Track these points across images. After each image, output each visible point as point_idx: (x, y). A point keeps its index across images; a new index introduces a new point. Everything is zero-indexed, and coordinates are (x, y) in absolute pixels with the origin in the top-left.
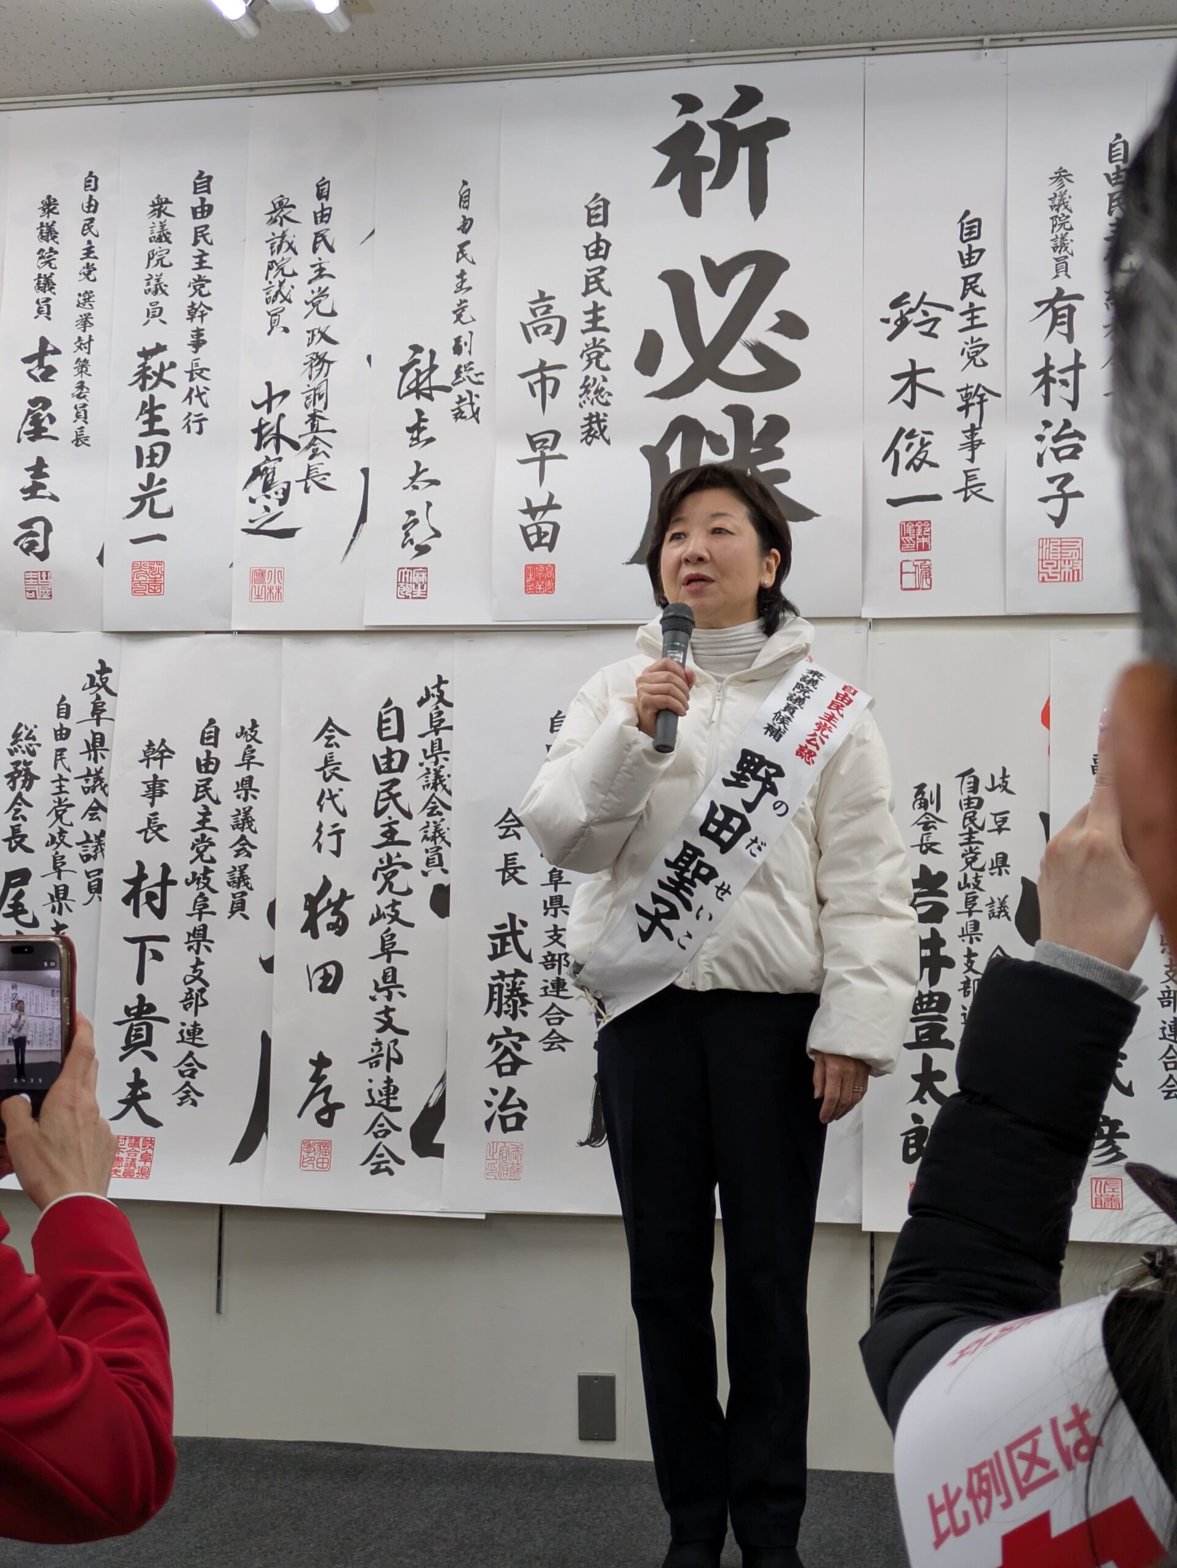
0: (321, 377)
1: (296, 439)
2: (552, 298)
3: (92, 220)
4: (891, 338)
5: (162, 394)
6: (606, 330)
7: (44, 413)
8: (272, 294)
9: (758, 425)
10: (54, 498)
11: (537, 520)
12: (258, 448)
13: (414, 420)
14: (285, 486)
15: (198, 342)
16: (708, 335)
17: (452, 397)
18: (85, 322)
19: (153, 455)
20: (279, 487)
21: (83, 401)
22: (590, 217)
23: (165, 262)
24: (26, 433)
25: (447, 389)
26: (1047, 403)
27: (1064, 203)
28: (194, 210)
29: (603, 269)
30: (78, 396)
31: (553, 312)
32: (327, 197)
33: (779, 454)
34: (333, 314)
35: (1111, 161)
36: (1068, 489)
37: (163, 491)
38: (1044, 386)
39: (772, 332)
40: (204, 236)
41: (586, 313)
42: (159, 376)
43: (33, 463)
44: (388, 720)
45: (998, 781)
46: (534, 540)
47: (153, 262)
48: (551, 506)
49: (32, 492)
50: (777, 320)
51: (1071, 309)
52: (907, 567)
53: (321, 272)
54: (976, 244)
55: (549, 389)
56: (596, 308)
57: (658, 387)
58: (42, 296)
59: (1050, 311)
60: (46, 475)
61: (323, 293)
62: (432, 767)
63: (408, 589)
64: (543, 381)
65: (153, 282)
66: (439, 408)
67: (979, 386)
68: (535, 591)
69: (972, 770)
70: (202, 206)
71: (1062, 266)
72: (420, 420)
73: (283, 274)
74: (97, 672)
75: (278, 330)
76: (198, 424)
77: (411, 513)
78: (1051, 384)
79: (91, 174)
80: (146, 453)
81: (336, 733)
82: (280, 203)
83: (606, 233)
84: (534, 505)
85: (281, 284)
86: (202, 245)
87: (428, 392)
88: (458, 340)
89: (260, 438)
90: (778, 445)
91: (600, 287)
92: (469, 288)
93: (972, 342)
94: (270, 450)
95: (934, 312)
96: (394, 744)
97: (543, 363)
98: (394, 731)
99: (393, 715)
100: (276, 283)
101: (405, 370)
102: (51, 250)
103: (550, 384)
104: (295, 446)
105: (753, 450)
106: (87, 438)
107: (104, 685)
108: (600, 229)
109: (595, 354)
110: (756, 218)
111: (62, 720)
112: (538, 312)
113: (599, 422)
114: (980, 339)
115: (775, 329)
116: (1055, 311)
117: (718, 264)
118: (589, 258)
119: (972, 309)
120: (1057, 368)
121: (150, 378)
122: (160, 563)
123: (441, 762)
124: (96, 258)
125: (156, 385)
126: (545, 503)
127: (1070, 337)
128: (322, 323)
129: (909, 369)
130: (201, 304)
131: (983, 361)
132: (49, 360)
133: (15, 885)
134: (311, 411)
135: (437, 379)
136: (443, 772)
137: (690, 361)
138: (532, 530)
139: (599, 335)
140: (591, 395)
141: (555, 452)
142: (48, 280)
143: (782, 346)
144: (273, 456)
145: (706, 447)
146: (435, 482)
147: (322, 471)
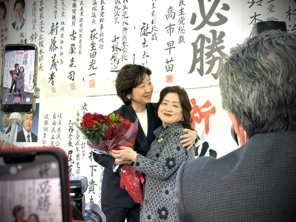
0: (125, 33)
1: (120, 48)
2: (172, 8)
3: (82, 1)
4: (250, 7)
6: (184, 14)
7: (74, 47)
8: (116, 14)
9: (218, 34)
10: (75, 66)
11: (169, 64)
12: (113, 51)
13: (143, 41)
14: (118, 60)
15: (102, 28)
16: (207, 12)
17: (151, 35)
18: (81, 25)
19: (93, 55)
20: (117, 60)
21: (81, 44)
23: (96, 9)
24: (70, 52)
25: (150, 33)
26: (290, 20)
31: (173, 11)
33: (222, 42)
34: (128, 17)
37: (95, 63)
38: (289, 16)
39: (221, 10)
40: (103, 2)
41: (180, 10)
42: (94, 36)
43: (71, 59)
46: (168, 69)
47: (93, 9)
48: (172, 60)
49: (71, 65)
53: (125, 7)
55: (171, 31)
56: (182, 9)
57: (195, 28)
58: (73, 20)
60: (74, 61)
61: (126, 13)
65: (93, 14)
66: (149, 37)
67: (272, 17)
72: (145, 41)
73: (118, 9)
74: (84, 105)
75: (117, 23)
76: (102, 47)
77: (143, 64)
78: (291, 15)
80: (92, 54)
84: (168, 61)
85: (117, 11)
86: (103, 4)
87: (146, 34)
88: (152, 20)
89: (114, 49)
90: (222, 39)
91: (183, 3)
92: (155, 7)
93: (270, 6)
94: (115, 52)
97: (170, 24)
100: (116, 11)
101: (142, 29)
102: (75, 9)
103: (172, 29)
104: (120, 50)
105: (217, 41)
106: (81, 52)
107: (85, 109)
109: (182, 21)
111: (78, 117)
112: (169, 12)
113: (182, 38)
114: (272, 5)
115: (222, 9)
120: (292, 10)
121: (93, 37)
122: (94, 80)
124: (83, 10)
125: (94, 39)
126: (170, 60)
128: (125, 20)
129: (254, 15)
130: (102, 18)
131: (273, 10)
132: (75, 35)
133: (70, 154)
134: (123, 41)
135: (149, 31)
137: (202, 20)
138: (168, 67)
139: (182, 16)
140: (181, 31)
141: (173, 46)
142: (74, 16)
143: (224, 13)
144: (116, 53)
145: (206, 42)
146: (148, 56)
147: (125, 55)
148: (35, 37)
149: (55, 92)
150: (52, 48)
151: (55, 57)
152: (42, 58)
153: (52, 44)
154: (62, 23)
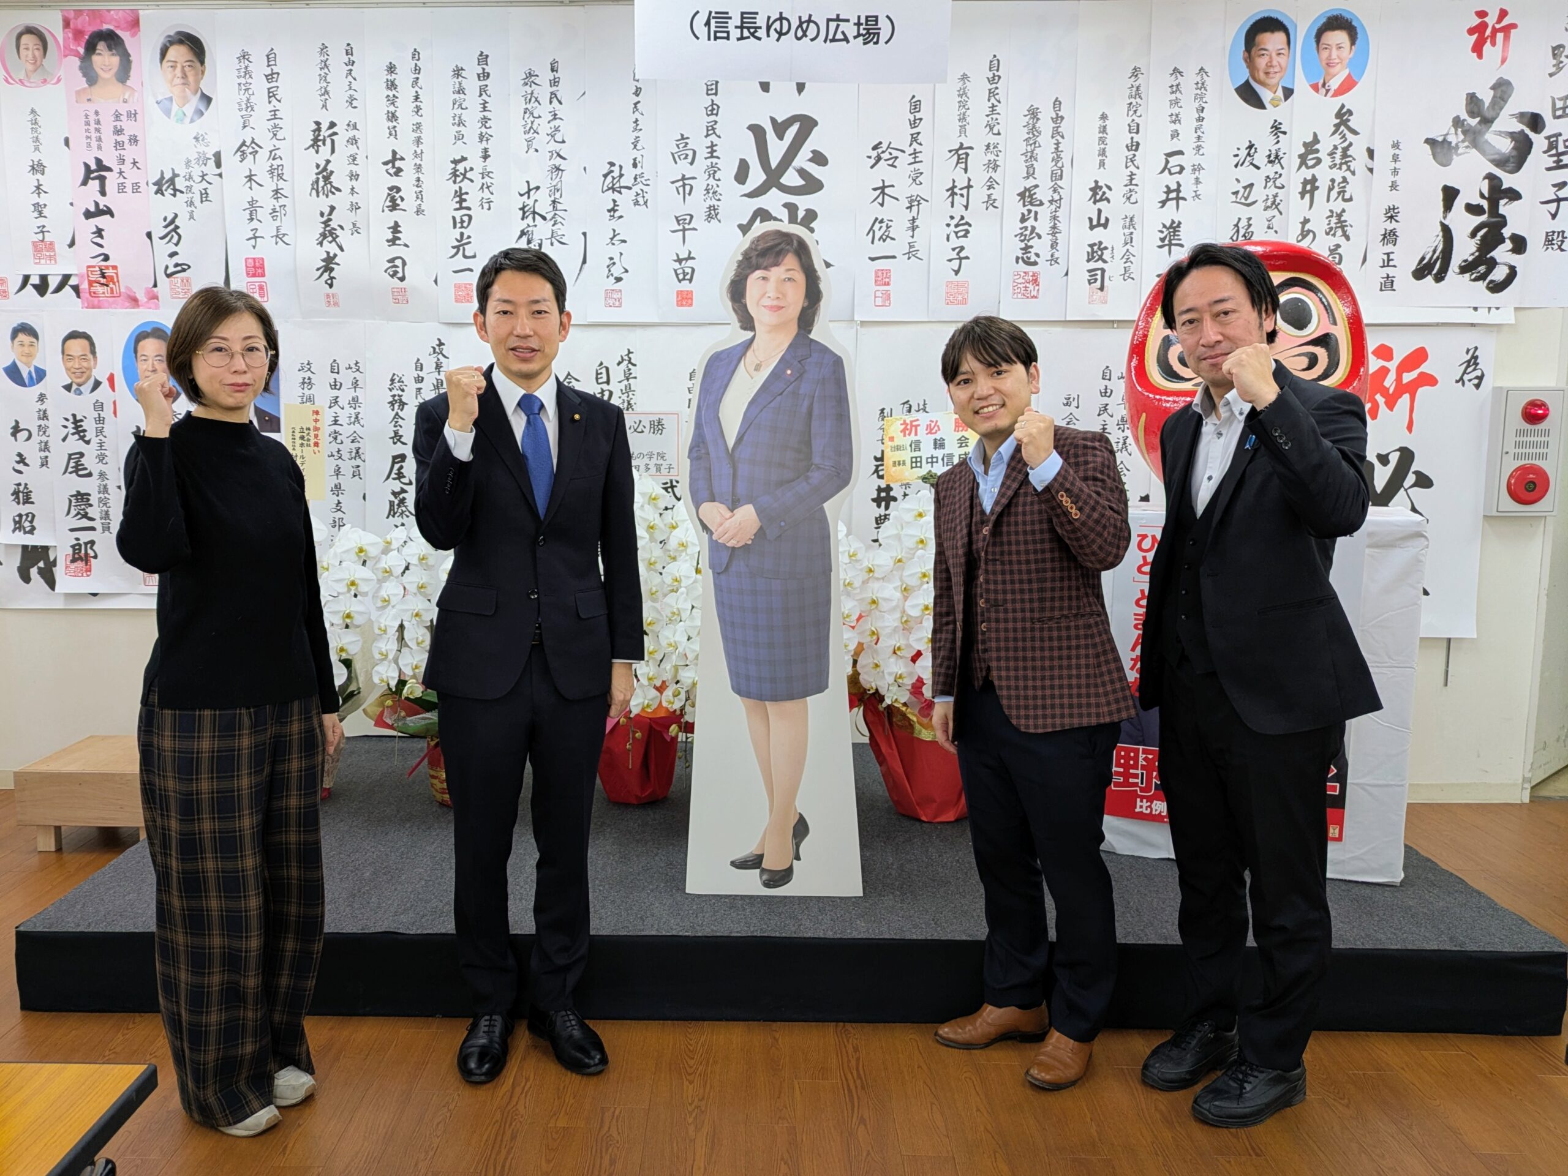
0: (558, 179)
1: (543, 214)
2: (688, 138)
3: (417, 79)
4: (872, 167)
5: (466, 186)
6: (718, 158)
7: (397, 196)
8: (528, 128)
9: (801, 214)
10: (406, 246)
11: (682, 265)
12: (523, 219)
13: (611, 206)
15: (486, 156)
16: (774, 163)
17: (633, 192)
19: (462, 222)
21: (420, 189)
22: (708, 90)
24: (388, 207)
25: (630, 188)
26: (952, 206)
27: (965, 94)
28: (479, 75)
29: (716, 122)
30: (417, 186)
31: (689, 147)
32: (557, 71)
34: (563, 142)
35: (990, 70)
36: (962, 254)
37: (469, 243)
38: (951, 197)
39: (809, 162)
40: (485, 91)
41: (707, 148)
42: (464, 175)
43: (392, 224)
44: (601, 373)
45: (922, 407)
46: (681, 277)
47: (456, 106)
48: (690, 258)
49: (393, 241)
50: (812, 155)
51: (967, 154)
52: (878, 294)
53: (555, 117)
54: (918, 116)
55: (687, 191)
56: (713, 145)
57: (746, 191)
58: (391, 124)
59: (956, 156)
60: (400, 232)
61: (557, 129)
63: (611, 302)
64: (684, 185)
65: (457, 119)
66: (625, 199)
67: (917, 195)
68: (682, 305)
69: (908, 402)
70: (484, 73)
72: (615, 205)
73: (533, 117)
74: (437, 345)
75: (532, 151)
76: (488, 204)
77: (611, 259)
78: (955, 196)
79: (415, 50)
80: (458, 220)
82: (530, 73)
83: (717, 100)
84: (681, 257)
85: (532, 123)
86: (484, 97)
87: (618, 190)
88: (635, 160)
89: (524, 213)
90: (812, 225)
91: (715, 133)
92: (641, 130)
93: (915, 171)
94: (529, 220)
95: (895, 153)
96: (605, 387)
97: (683, 176)
98: (605, 379)
99: (604, 371)
100: (529, 122)
101: (605, 176)
102: (394, 95)
103: (688, 188)
104: (544, 218)
106: (423, 211)
107: (441, 353)
108: (713, 97)
109: (713, 172)
110: (799, 95)
111: (419, 372)
112: (681, 146)
113: (714, 210)
114: (919, 169)
115: (811, 160)
116: (959, 155)
117: (779, 121)
118: (708, 115)
119: (915, 152)
120: (959, 187)
121: (459, 176)
123: (629, 395)
124: (421, 102)
125: (462, 181)
126: (686, 256)
127: (966, 170)
128: (557, 147)
129: (881, 185)
130: (486, 133)
131: (920, 182)
132: (398, 164)
133: (398, 463)
134: (552, 199)
135: (624, 182)
136: (630, 401)
137: (764, 177)
138: (679, 271)
139: (714, 160)
140: (711, 195)
141: (691, 226)
142: (394, 114)
143: (814, 169)
144: (531, 224)
146: (624, 241)
147: (560, 233)
148: (251, 150)
149: (336, 304)
150: (320, 189)
151: (330, 214)
152: (283, 212)
153: (320, 176)
154: (348, 125)
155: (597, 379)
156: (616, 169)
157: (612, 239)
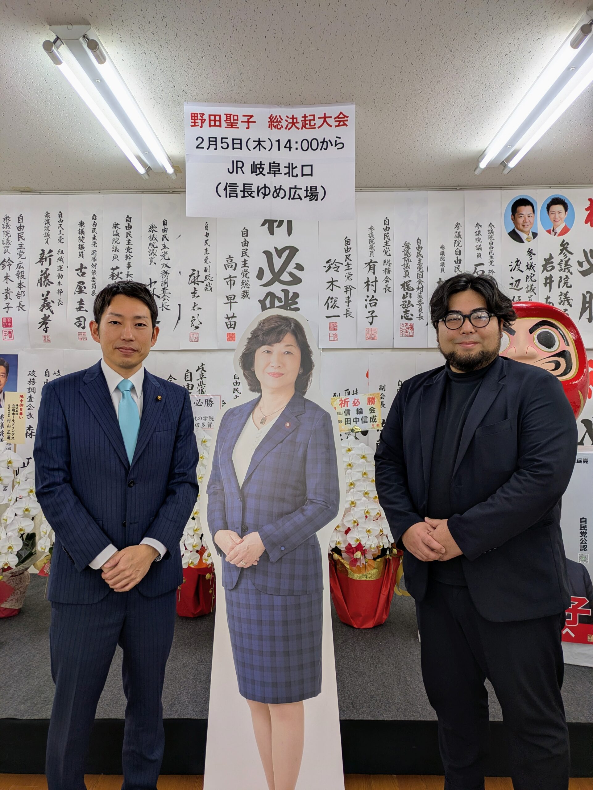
0: (166, 278)
1: (158, 295)
2: (233, 257)
3: (95, 229)
4: (326, 272)
6: (248, 267)
7: (83, 286)
8: (151, 253)
9: (291, 295)
10: (86, 311)
11: (230, 320)
13: (194, 291)
15: (129, 266)
16: (277, 270)
17: (204, 284)
18: (94, 259)
21: (94, 283)
22: (243, 234)
24: (77, 292)
25: (203, 282)
26: (368, 291)
27: (372, 236)
28: (126, 227)
29: (247, 250)
30: (93, 281)
31: (233, 261)
32: (166, 225)
33: (297, 303)
34: (169, 259)
35: (385, 225)
36: (374, 315)
38: (367, 286)
40: (129, 235)
41: (242, 262)
42: (118, 276)
43: (80, 300)
44: (188, 376)
45: (355, 392)
46: (229, 326)
47: (114, 242)
48: (234, 316)
49: (79, 309)
50: (296, 266)
51: (374, 265)
52: (331, 335)
53: (165, 247)
54: (349, 246)
55: (232, 283)
56: (245, 261)
57: (263, 283)
58: (80, 251)
59: (369, 266)
60: (83, 304)
61: (166, 253)
62: (201, 389)
63: (193, 339)
65: (115, 248)
66: (201, 288)
67: (350, 285)
68: (230, 341)
69: (348, 389)
70: (129, 226)
71: (372, 253)
72: (195, 291)
73: (154, 247)
75: (153, 264)
77: (193, 317)
78: (369, 286)
79: (94, 215)
81: (173, 379)
82: (152, 226)
83: (247, 239)
84: (229, 316)
85: (153, 250)
86: (129, 237)
87: (197, 283)
88: (206, 268)
90: (296, 300)
91: (246, 255)
92: (209, 253)
93: (348, 273)
95: (338, 265)
96: (190, 382)
97: (230, 276)
98: (189, 379)
99: (189, 374)
101: (190, 276)
102: (83, 237)
103: (232, 282)
104: (159, 297)
105: (289, 302)
108: (246, 237)
109: (245, 274)
110: (289, 236)
112: (229, 261)
113: (246, 293)
114: (350, 273)
115: (295, 268)
116: (370, 266)
117: (279, 249)
118: (243, 246)
119: (348, 264)
120: (371, 281)
121: (115, 276)
123: (203, 387)
124: (97, 240)
125: (117, 278)
126: (232, 316)
127: (374, 273)
128: (166, 262)
129: (331, 280)
130: (130, 255)
131: (351, 279)
132: (83, 270)
134: (163, 287)
135: (200, 279)
136: (204, 390)
137: (272, 276)
138: (229, 323)
139: (246, 268)
140: (244, 285)
141: (234, 301)
142: (82, 246)
143: (298, 273)
145: (276, 301)
146: (200, 309)
147: (167, 304)
148: (8, 264)
149: (49, 341)
150: (42, 283)
151: (47, 295)
152: (23, 294)
153: (43, 276)
154: (59, 251)
155: (185, 378)
156: (196, 273)
157: (194, 307)
